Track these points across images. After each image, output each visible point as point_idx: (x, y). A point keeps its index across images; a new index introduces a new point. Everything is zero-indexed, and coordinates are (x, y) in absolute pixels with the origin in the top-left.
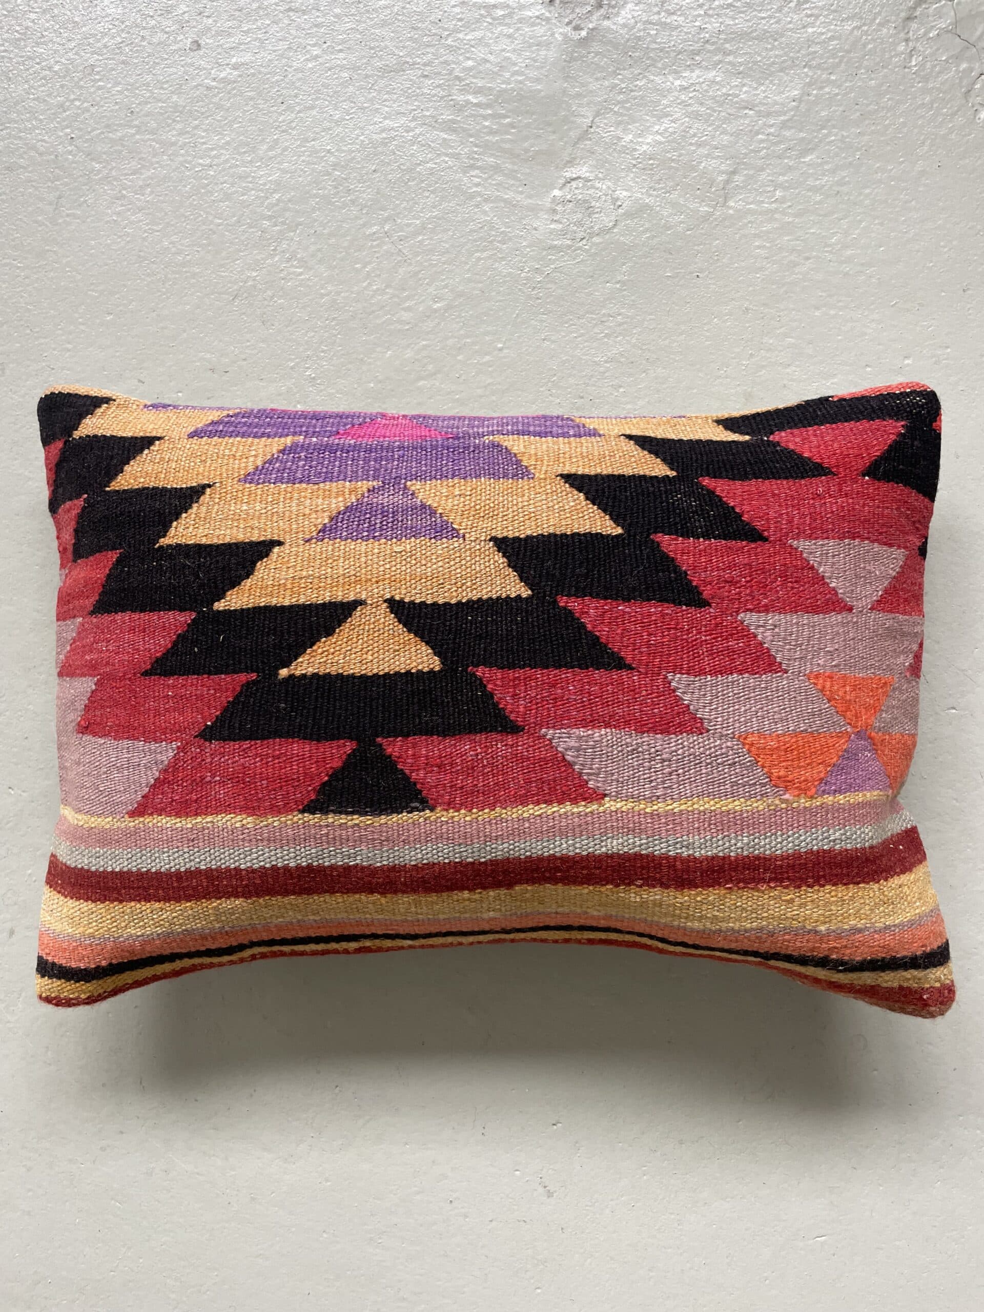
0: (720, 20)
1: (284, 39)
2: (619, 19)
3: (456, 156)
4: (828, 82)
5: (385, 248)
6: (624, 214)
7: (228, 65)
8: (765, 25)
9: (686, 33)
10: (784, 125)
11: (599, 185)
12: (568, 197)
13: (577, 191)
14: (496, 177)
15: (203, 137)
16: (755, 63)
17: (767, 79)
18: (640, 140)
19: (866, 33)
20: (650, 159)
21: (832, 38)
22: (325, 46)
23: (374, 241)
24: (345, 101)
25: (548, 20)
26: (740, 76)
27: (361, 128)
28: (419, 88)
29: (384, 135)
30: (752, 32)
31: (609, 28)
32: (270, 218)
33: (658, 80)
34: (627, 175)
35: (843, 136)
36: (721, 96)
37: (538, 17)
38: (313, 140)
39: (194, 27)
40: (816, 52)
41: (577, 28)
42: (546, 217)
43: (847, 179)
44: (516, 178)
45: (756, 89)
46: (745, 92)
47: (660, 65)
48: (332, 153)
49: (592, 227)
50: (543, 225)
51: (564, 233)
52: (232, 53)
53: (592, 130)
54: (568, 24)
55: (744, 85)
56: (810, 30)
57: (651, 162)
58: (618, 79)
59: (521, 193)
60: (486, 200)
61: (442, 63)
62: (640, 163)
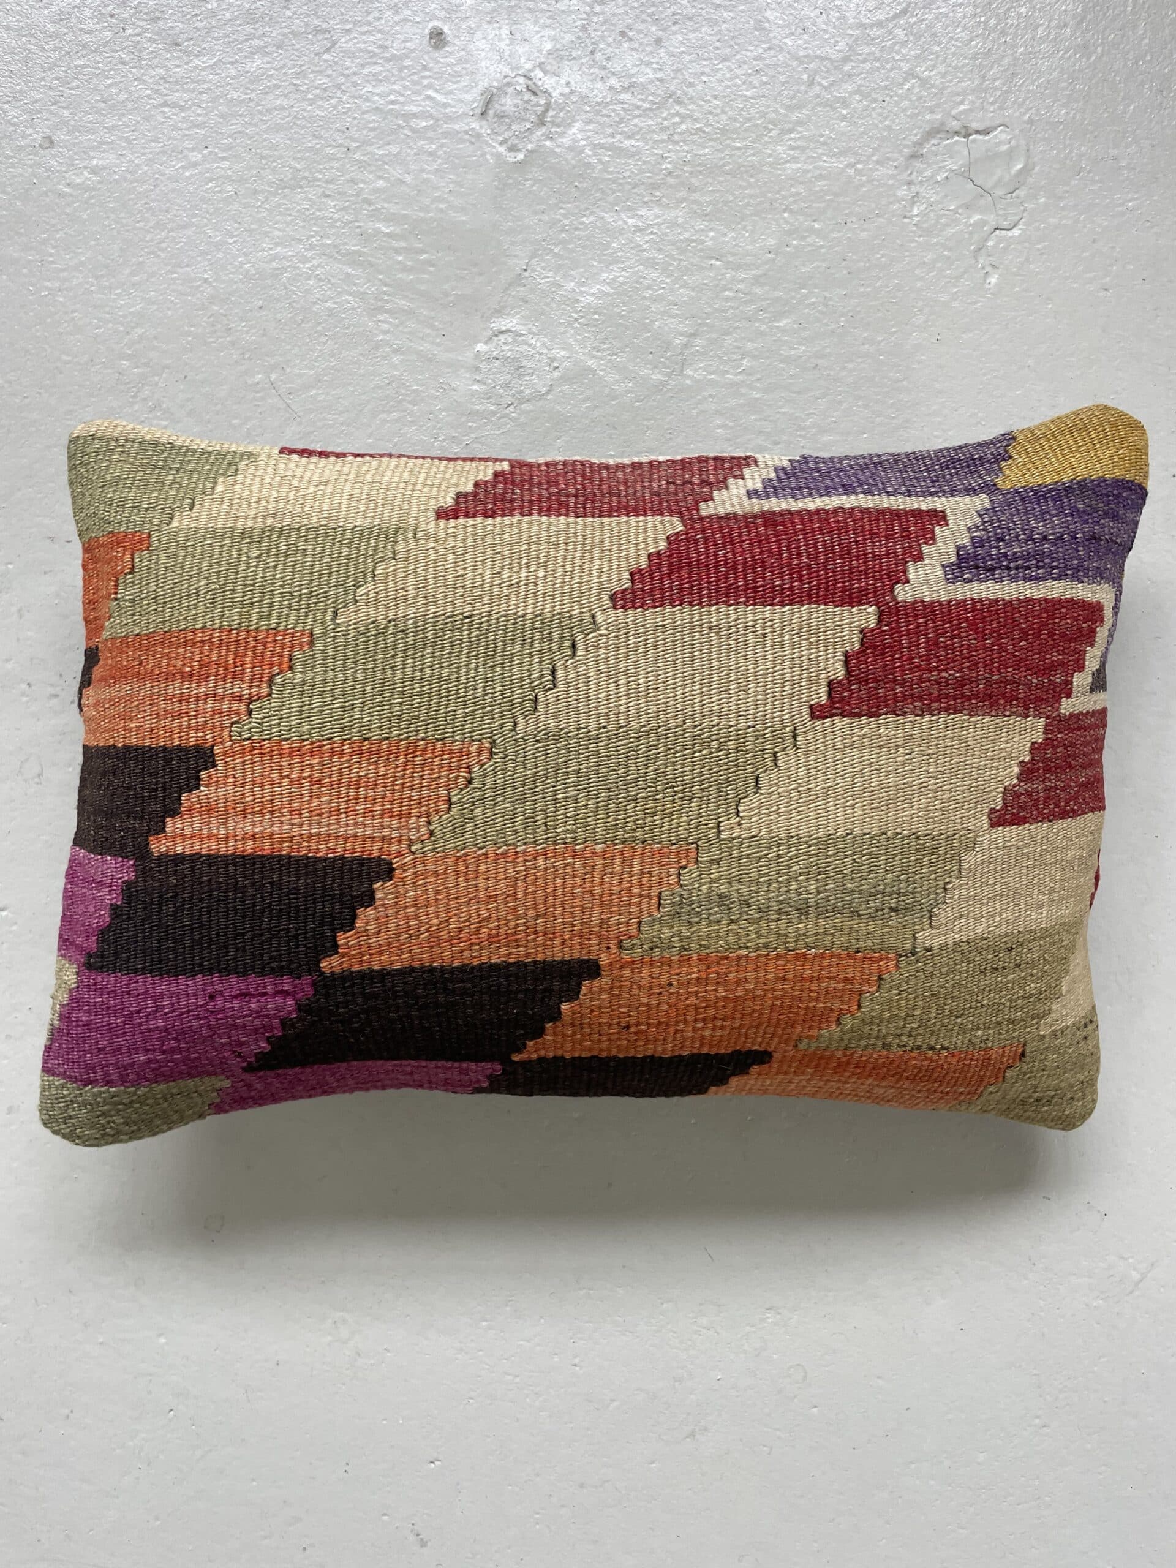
0: (686, 148)
1: (155, 140)
2: (565, 140)
3: (362, 296)
4: (812, 231)
5: (270, 401)
6: (561, 378)
7: (86, 168)
8: (740, 157)
9: (644, 163)
10: (757, 281)
11: (533, 341)
12: (495, 354)
13: (505, 347)
14: (409, 323)
15: (51, 255)
16: (726, 203)
17: (739, 223)
18: (582, 289)
19: (859, 172)
20: (595, 313)
21: (820, 177)
22: (205, 151)
23: (257, 392)
24: (227, 220)
25: (479, 136)
26: (707, 218)
27: (245, 254)
28: (319, 210)
29: (274, 264)
30: (724, 165)
31: (552, 151)
32: (128, 357)
33: (609, 217)
34: (566, 332)
35: (825, 297)
36: (683, 242)
37: (466, 132)
38: (187, 266)
39: (47, 120)
40: (800, 194)
41: (513, 149)
42: (467, 375)
43: (828, 350)
44: (433, 327)
45: (725, 235)
46: (712, 238)
47: (611, 199)
48: (210, 283)
49: (522, 391)
50: (465, 385)
51: (488, 396)
52: (92, 154)
53: (526, 274)
54: (501, 144)
55: (711, 230)
56: (794, 166)
57: (596, 317)
58: (561, 214)
59: (439, 345)
60: (395, 351)
61: (348, 181)
62: (582, 317)
